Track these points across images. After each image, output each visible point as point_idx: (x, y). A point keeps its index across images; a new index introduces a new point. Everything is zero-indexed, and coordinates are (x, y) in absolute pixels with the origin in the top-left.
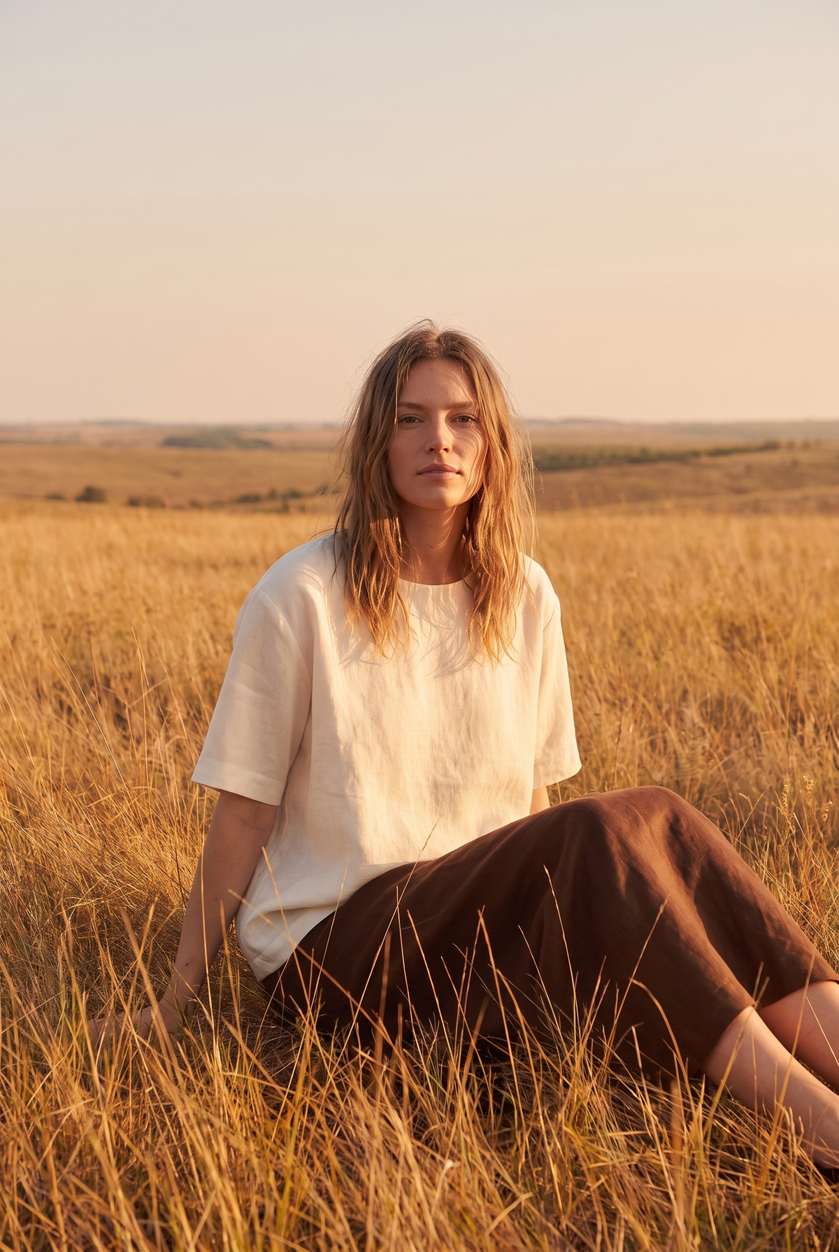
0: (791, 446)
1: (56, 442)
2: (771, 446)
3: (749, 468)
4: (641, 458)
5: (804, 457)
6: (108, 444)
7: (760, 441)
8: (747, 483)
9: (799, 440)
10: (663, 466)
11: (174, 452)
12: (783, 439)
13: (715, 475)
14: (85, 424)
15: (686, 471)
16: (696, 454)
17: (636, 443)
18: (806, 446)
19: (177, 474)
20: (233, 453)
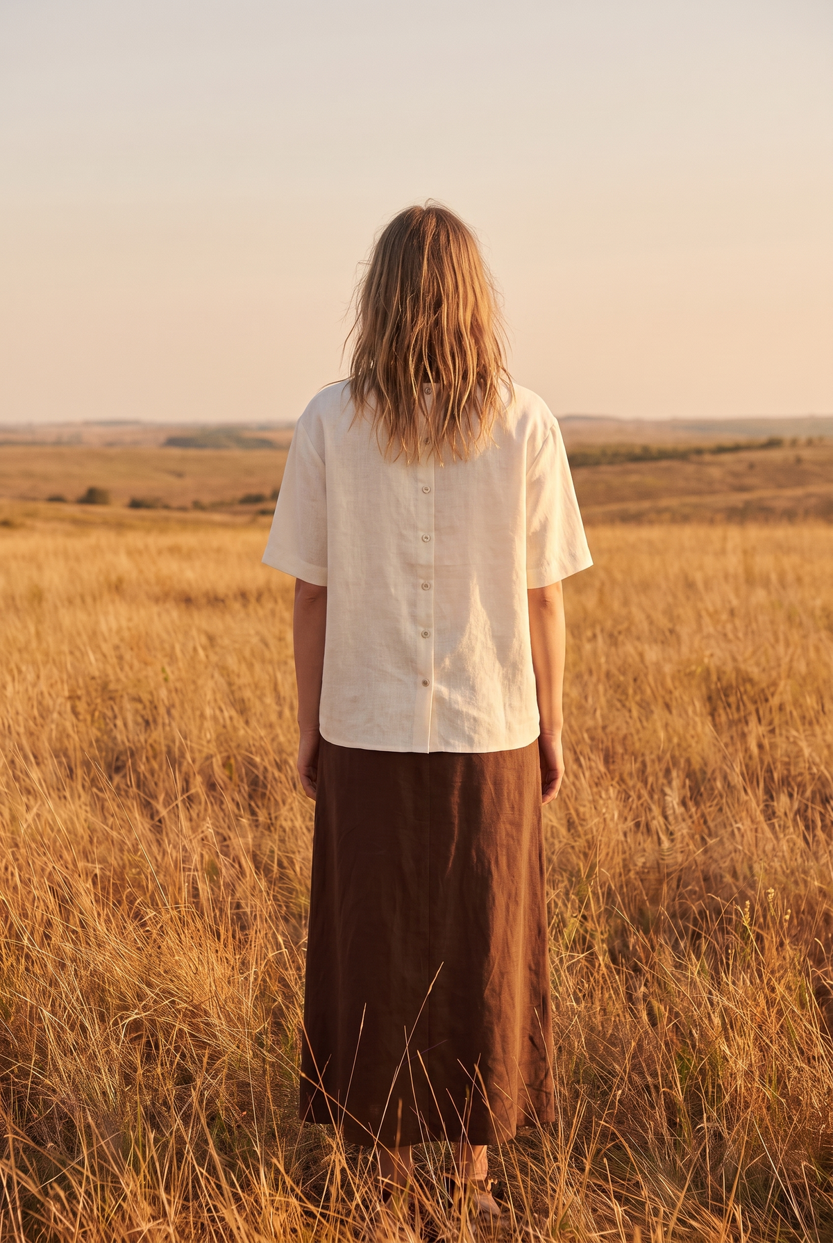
0: (794, 443)
1: (58, 443)
2: (773, 444)
3: (752, 466)
4: (644, 456)
5: (806, 454)
6: (111, 444)
7: (763, 438)
8: (748, 481)
9: (803, 438)
10: (664, 464)
11: (176, 452)
12: (787, 436)
13: (715, 472)
14: (87, 424)
15: (689, 469)
16: (699, 451)
17: (639, 440)
18: (810, 443)
19: (180, 475)
20: (237, 453)
